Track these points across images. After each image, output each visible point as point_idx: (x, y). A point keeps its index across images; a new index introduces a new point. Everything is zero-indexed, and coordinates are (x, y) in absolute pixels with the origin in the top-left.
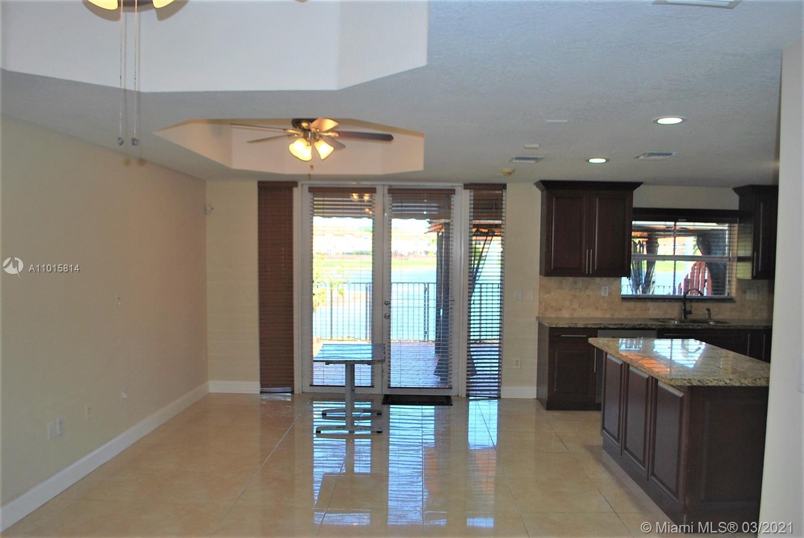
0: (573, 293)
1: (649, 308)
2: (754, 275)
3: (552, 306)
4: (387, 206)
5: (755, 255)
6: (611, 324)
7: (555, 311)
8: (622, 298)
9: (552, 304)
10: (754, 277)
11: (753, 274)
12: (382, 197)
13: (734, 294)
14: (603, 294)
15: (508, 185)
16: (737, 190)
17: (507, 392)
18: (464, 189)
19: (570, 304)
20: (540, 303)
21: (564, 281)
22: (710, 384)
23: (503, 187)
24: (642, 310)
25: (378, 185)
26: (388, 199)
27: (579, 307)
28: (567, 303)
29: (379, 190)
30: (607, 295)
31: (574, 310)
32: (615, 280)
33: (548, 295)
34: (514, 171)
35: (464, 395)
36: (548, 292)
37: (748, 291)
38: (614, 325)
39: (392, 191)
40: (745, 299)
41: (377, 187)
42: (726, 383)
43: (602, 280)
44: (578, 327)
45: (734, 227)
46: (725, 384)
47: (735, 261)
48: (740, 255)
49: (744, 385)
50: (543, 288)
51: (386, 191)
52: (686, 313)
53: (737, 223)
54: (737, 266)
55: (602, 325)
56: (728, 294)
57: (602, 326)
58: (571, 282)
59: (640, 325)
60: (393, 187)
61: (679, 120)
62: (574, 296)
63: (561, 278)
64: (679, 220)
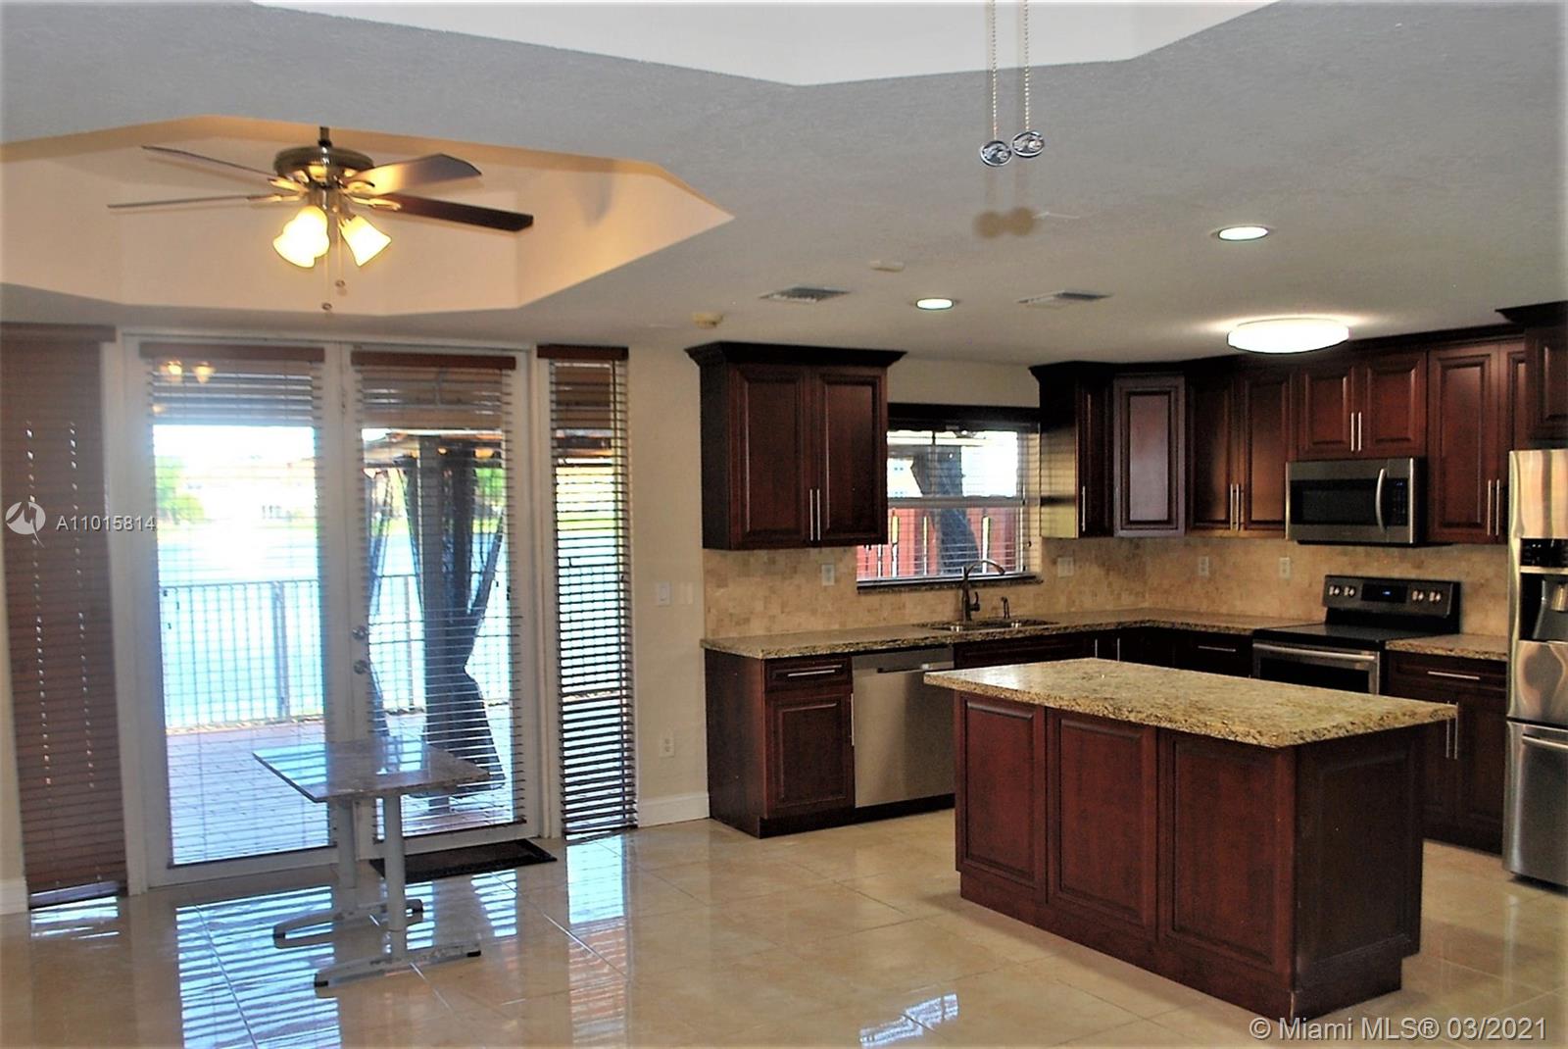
0: (770, 584)
1: (904, 606)
2: (1084, 529)
3: (731, 615)
4: (353, 396)
5: (1084, 493)
6: (876, 643)
7: (738, 623)
8: (859, 588)
9: (731, 611)
10: (1081, 534)
11: (1080, 527)
12: (338, 375)
13: (1036, 566)
14: (825, 583)
15: (630, 352)
16: (1038, 371)
17: (648, 812)
18: (539, 356)
19: (765, 608)
20: (708, 610)
21: (752, 560)
22: (1328, 737)
23: (621, 354)
24: (893, 610)
25: (328, 342)
26: (351, 377)
27: (783, 612)
28: (759, 606)
29: (330, 352)
30: (832, 583)
31: (773, 618)
32: (845, 551)
33: (722, 590)
34: (722, 318)
35: (557, 834)
36: (722, 583)
37: (1059, 559)
38: (882, 643)
39: (363, 358)
40: (1055, 576)
41: (328, 348)
42: (1347, 731)
43: (820, 552)
44: (819, 653)
45: (1032, 439)
46: (1346, 734)
47: (1036, 505)
48: (1045, 494)
49: (1370, 731)
50: (714, 577)
51: (347, 359)
52: (969, 607)
53: (1037, 433)
54: (1040, 514)
55: (861, 645)
56: (1024, 569)
57: (861, 648)
58: (766, 559)
59: (927, 638)
60: (365, 348)
61: (1260, 232)
62: (772, 590)
63: (746, 552)
64: (948, 428)
